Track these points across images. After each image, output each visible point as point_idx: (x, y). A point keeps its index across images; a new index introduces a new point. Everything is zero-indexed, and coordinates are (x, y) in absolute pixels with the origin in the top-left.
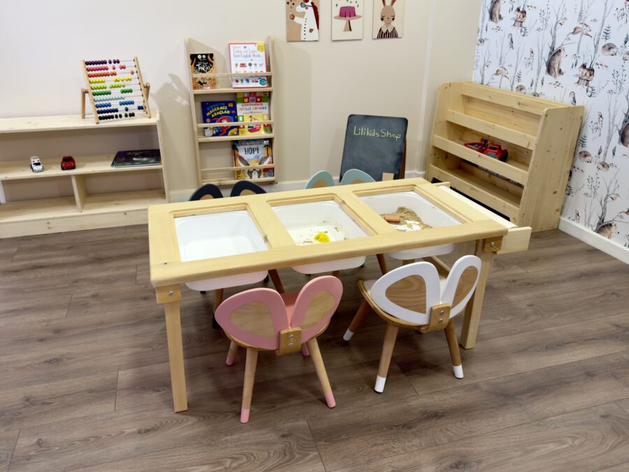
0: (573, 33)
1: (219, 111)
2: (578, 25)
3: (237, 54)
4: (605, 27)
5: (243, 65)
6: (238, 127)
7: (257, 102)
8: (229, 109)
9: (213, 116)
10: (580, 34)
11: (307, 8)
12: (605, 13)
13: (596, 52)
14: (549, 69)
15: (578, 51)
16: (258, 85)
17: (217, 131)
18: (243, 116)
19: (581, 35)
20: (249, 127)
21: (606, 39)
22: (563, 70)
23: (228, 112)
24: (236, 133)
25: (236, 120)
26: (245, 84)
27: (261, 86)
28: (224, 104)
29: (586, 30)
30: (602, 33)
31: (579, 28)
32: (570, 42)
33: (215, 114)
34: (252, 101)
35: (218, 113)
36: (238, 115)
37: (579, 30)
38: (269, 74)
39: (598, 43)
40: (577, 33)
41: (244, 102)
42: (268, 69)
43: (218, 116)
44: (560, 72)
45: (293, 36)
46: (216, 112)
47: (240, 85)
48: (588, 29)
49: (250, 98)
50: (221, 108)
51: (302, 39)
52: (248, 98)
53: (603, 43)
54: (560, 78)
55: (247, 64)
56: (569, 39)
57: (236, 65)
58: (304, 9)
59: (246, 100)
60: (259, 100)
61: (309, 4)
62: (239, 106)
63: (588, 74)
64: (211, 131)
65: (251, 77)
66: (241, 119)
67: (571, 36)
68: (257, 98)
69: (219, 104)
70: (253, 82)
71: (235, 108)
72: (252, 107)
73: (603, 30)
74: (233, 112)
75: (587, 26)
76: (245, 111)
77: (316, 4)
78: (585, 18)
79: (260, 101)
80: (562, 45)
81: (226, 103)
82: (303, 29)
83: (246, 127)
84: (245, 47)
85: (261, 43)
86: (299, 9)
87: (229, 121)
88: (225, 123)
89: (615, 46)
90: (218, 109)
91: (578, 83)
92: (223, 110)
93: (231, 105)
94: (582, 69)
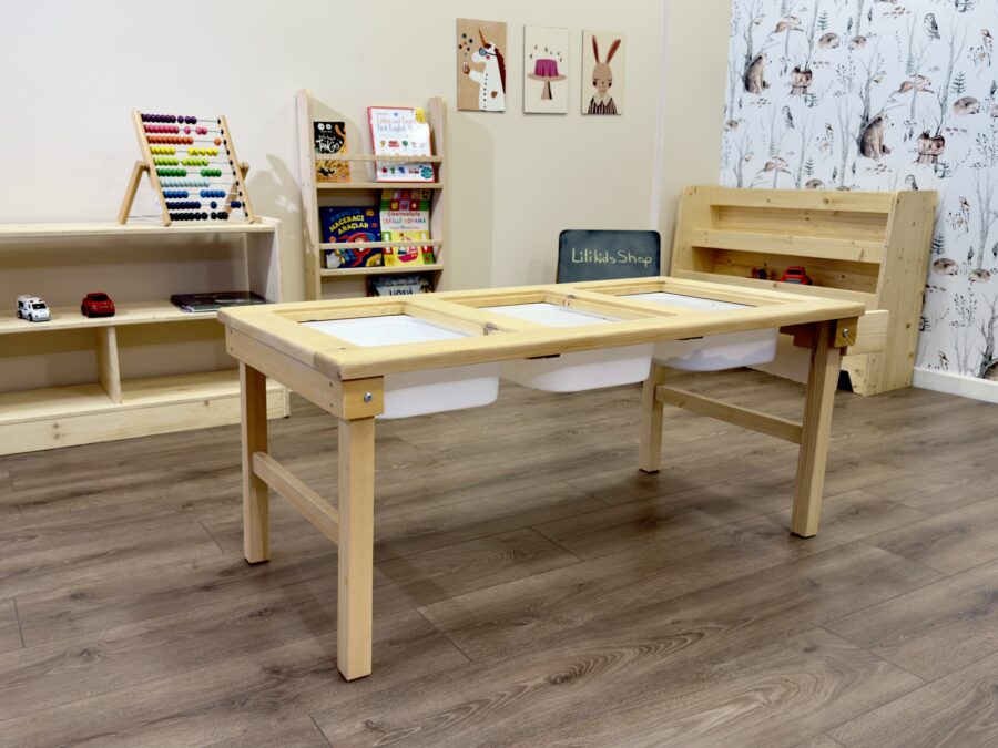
0: (900, 91)
1: (350, 223)
2: (907, 78)
3: (383, 125)
4: (954, 75)
5: (393, 144)
6: (381, 251)
7: (411, 209)
8: (367, 219)
9: (340, 232)
10: (912, 92)
11: (488, 57)
12: (952, 57)
13: (943, 112)
14: (864, 148)
15: (912, 116)
16: (419, 177)
17: (348, 259)
18: (389, 233)
19: (915, 93)
20: (400, 252)
21: (959, 91)
22: (888, 146)
23: (366, 226)
24: (378, 262)
25: (379, 239)
26: (398, 176)
27: (423, 179)
28: (358, 212)
29: (922, 84)
30: (951, 85)
31: (908, 82)
32: (895, 104)
33: (345, 229)
34: (404, 207)
35: (349, 227)
36: (383, 230)
37: (910, 85)
38: (435, 159)
39: (946, 99)
40: (906, 91)
41: (391, 209)
42: (434, 152)
43: (350, 232)
44: (884, 149)
45: (468, 103)
46: (345, 225)
47: (389, 177)
48: (925, 82)
49: (402, 203)
50: (354, 218)
51: (481, 108)
52: (398, 201)
53: (953, 98)
54: (884, 159)
55: (400, 143)
56: (894, 100)
57: (383, 143)
58: (483, 59)
59: (395, 206)
60: (414, 206)
61: (491, 50)
62: (384, 215)
63: (934, 146)
64: (338, 259)
65: (408, 164)
66: (386, 237)
67: (897, 96)
68: (412, 202)
69: (352, 211)
70: (411, 172)
71: (376, 219)
72: (403, 218)
73: (953, 80)
74: (375, 225)
75: (923, 78)
76: (393, 225)
77: (501, 52)
78: (919, 67)
79: (417, 209)
80: (882, 110)
81: (363, 210)
82: (482, 92)
83: (396, 250)
84: (396, 115)
85: (420, 109)
86: (477, 57)
87: (367, 240)
88: (361, 245)
89: (974, 101)
90: (349, 219)
91: (918, 161)
92: (357, 221)
93: (370, 213)
94: (922, 141)
